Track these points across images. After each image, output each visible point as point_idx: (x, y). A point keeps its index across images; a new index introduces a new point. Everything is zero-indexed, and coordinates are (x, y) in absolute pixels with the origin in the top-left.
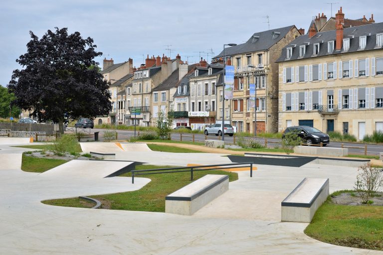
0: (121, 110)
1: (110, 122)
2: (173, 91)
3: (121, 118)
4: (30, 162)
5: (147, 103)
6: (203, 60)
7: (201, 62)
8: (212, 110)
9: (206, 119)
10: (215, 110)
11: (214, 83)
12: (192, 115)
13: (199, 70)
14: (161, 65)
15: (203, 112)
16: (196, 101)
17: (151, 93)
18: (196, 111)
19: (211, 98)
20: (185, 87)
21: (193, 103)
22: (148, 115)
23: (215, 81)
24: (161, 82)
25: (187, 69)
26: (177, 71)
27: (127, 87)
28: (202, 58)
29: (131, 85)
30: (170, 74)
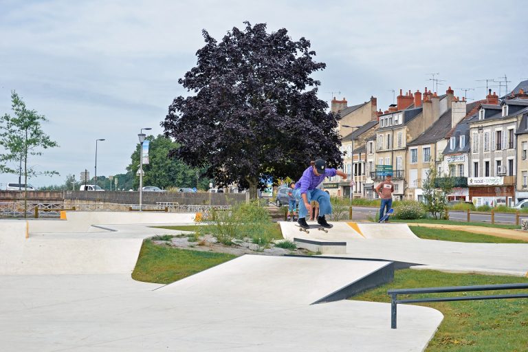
0: (358, 177)
1: (342, 195)
2: (442, 145)
3: (358, 190)
4: (156, 257)
5: (401, 166)
6: (492, 94)
7: (488, 97)
8: (508, 174)
9: (498, 188)
10: (514, 174)
11: (511, 130)
12: (474, 183)
13: (486, 109)
14: (422, 105)
15: (493, 178)
16: (481, 161)
17: (406, 149)
18: (482, 176)
19: (507, 155)
20: (462, 139)
21: (476, 164)
22: (401, 184)
23: (513, 127)
24: (423, 131)
25: (465, 111)
26: (449, 113)
27: (367, 140)
28: (490, 90)
29: (374, 138)
30: (436, 119)
